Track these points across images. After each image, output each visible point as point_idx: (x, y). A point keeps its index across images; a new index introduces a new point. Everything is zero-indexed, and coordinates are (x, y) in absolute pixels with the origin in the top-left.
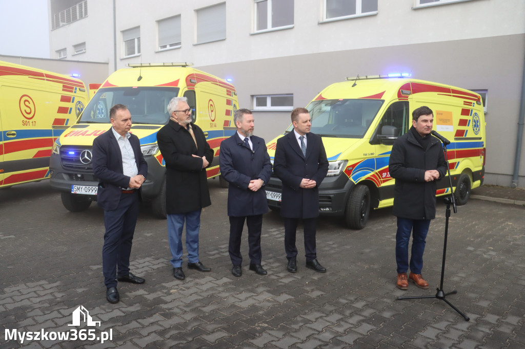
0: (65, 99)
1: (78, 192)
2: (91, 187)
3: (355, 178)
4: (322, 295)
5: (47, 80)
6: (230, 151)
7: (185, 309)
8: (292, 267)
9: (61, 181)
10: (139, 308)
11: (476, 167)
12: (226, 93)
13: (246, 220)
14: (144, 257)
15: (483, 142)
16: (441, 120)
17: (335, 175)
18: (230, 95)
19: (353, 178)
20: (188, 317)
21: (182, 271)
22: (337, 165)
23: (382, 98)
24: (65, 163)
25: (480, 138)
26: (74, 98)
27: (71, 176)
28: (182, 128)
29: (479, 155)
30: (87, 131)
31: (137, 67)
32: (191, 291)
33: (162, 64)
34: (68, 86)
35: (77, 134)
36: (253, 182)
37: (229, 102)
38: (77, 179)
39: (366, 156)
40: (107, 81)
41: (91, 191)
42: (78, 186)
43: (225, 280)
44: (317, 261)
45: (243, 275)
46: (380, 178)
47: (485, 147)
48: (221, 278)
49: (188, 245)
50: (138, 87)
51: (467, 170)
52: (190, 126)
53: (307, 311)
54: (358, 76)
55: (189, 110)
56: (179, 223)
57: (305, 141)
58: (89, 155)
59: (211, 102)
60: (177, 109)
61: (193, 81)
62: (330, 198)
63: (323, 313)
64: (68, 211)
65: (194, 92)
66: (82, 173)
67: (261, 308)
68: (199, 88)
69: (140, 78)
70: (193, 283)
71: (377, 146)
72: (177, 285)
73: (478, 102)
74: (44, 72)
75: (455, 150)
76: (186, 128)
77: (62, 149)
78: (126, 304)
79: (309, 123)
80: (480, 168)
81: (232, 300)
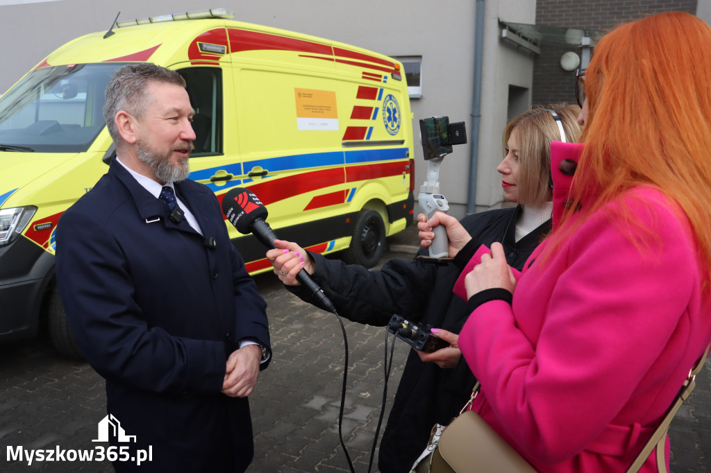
11: (394, 195)
29: (401, 173)
47: (411, 156)
51: (376, 202)
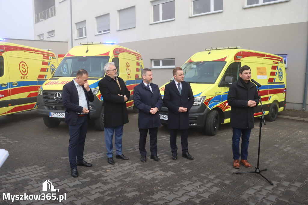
0: (44, 63)
1: (53, 116)
2: (60, 113)
3: (210, 107)
4: (191, 172)
5: (34, 53)
6: (139, 92)
7: (115, 180)
8: (174, 156)
9: (43, 110)
10: (89, 180)
11: (281, 99)
12: (136, 59)
13: (148, 131)
14: (92, 152)
15: (285, 85)
16: (259, 72)
17: (199, 105)
18: (139, 60)
19: (209, 106)
20: (117, 184)
21: (113, 159)
22: (200, 99)
23: (225, 61)
24: (46, 100)
25: (283, 83)
26: (49, 63)
27: (49, 107)
28: (112, 79)
29: (282, 93)
30: (58, 82)
31: (85, 45)
32: (118, 170)
33: (100, 43)
34: (46, 56)
35: (52, 83)
36: (152, 109)
37: (138, 64)
38: (53, 109)
39: (216, 94)
40: (69, 53)
41: (60, 115)
42: (53, 113)
43: (137, 164)
44: (188, 153)
45: (147, 162)
46: (225, 107)
47: (286, 87)
48: (135, 163)
49: (116, 145)
50: (86, 56)
51: (276, 101)
52: (117, 78)
53: (182, 181)
54: (211, 48)
55: (116, 69)
56: (111, 132)
57: (181, 86)
58: (59, 95)
59: (128, 64)
60: (109, 69)
61: (117, 52)
62: (196, 118)
63: (191, 181)
64: (47, 127)
65: (118, 58)
66: (56, 106)
67: (157, 179)
68: (121, 56)
69: (87, 51)
70: (119, 166)
71: (223, 88)
72: (110, 167)
73: (281, 62)
74: (33, 48)
75: (268, 89)
76: (114, 79)
77: (44, 92)
78: (82, 178)
79: (183, 76)
80: (283, 100)
81: (141, 175)
